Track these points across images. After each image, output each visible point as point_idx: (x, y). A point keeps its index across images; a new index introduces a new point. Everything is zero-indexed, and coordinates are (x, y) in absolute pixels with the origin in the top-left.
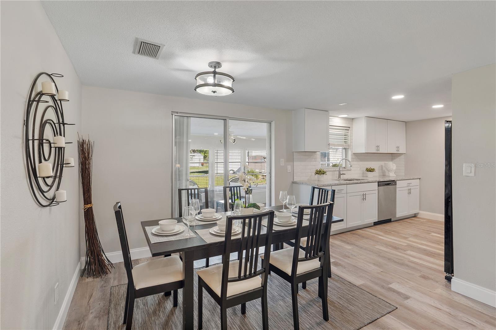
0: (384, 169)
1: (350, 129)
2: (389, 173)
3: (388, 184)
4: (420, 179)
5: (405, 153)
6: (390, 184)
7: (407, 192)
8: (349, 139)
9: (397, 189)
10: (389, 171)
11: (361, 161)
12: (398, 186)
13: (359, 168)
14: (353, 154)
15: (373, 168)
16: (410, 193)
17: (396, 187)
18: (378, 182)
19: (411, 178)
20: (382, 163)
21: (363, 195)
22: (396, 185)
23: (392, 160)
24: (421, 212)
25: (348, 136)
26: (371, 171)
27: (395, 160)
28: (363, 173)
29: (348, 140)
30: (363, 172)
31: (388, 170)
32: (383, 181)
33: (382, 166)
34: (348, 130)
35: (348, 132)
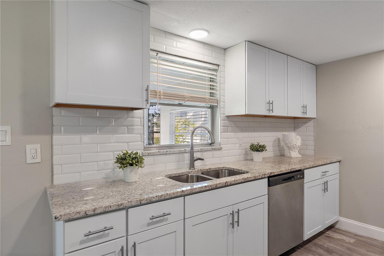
0: (282, 144)
1: (220, 68)
2: (290, 153)
3: (289, 179)
4: (340, 162)
5: (315, 118)
6: (293, 177)
7: (322, 187)
8: (218, 88)
9: (306, 186)
10: (290, 148)
11: (242, 131)
12: (306, 179)
13: (238, 145)
14: (226, 119)
15: (261, 144)
16: (325, 189)
17: (303, 181)
18: (269, 177)
19: (328, 162)
20: (279, 135)
21: (233, 214)
22: (303, 178)
23: (295, 129)
24: (342, 219)
25: (217, 83)
26: (259, 151)
27: (300, 129)
28: (246, 154)
29: (217, 91)
30: (246, 152)
31: (288, 147)
32: (280, 173)
33: (279, 139)
34: (216, 70)
35: (216, 76)
